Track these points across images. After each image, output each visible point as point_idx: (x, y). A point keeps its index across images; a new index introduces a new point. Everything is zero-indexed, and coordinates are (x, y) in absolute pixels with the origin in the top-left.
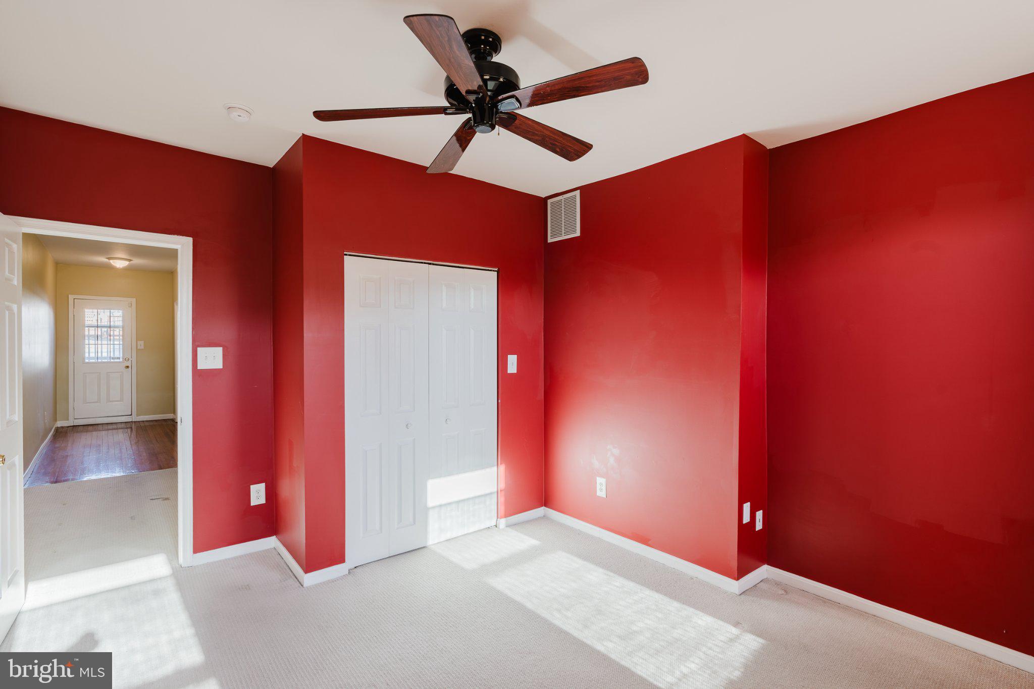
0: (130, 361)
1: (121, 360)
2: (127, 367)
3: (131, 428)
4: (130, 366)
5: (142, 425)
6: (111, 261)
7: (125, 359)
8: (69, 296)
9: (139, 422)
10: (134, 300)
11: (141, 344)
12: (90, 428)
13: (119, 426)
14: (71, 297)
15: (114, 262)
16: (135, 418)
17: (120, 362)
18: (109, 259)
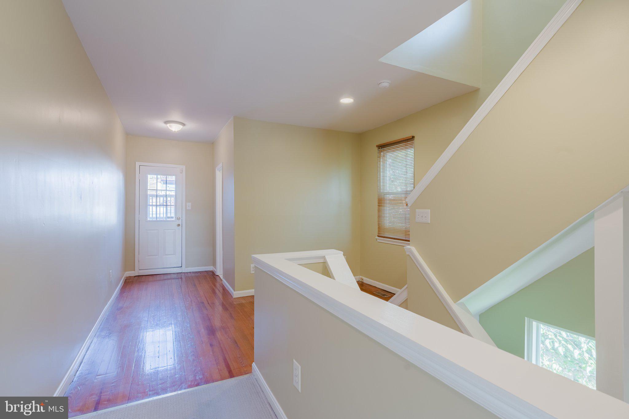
0: (181, 220)
1: (174, 219)
2: (179, 225)
3: (181, 278)
4: (181, 225)
5: (189, 275)
6: (168, 125)
7: (178, 219)
8: (136, 162)
9: (187, 273)
10: (184, 167)
11: (189, 204)
12: (151, 278)
13: (173, 276)
14: (138, 164)
15: (170, 126)
16: (184, 270)
17: (173, 221)
18: (166, 122)
